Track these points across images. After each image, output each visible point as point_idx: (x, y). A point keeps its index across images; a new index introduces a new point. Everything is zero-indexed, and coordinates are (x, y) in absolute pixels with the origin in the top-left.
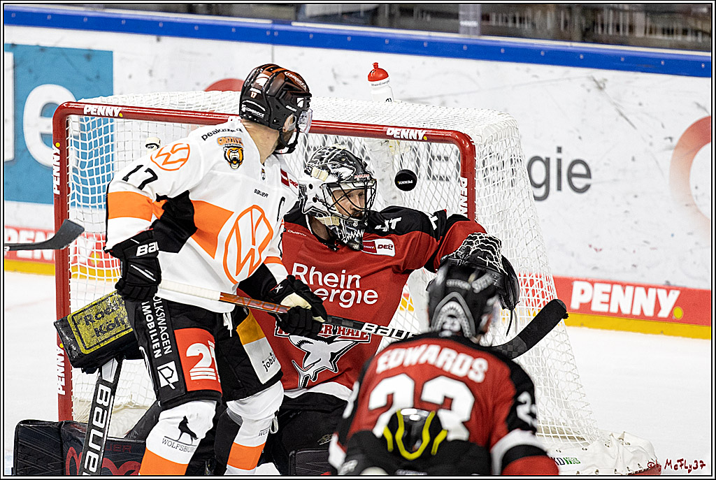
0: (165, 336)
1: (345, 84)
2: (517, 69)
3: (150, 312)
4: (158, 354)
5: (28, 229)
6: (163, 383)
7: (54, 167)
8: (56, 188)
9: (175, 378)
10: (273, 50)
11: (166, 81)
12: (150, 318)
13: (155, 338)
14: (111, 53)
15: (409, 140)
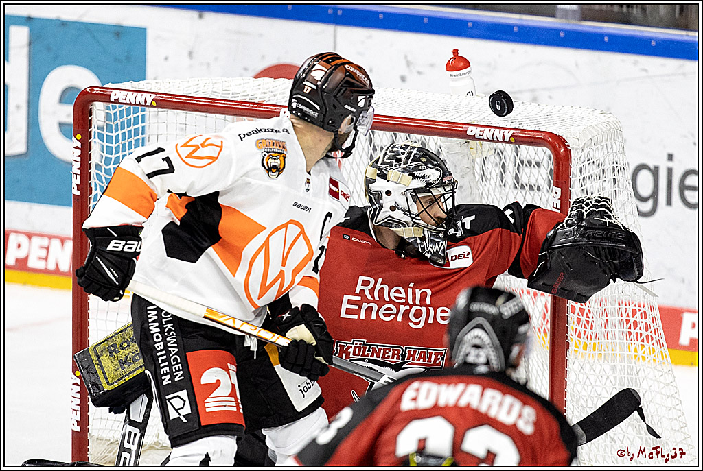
0: (175, 360)
1: (419, 73)
2: (623, 61)
3: (158, 330)
4: (166, 380)
5: (42, 235)
6: (173, 415)
7: (74, 163)
8: (76, 188)
9: (187, 410)
10: (335, 31)
11: (208, 64)
12: (158, 337)
13: (163, 361)
14: (144, 30)
15: (493, 141)
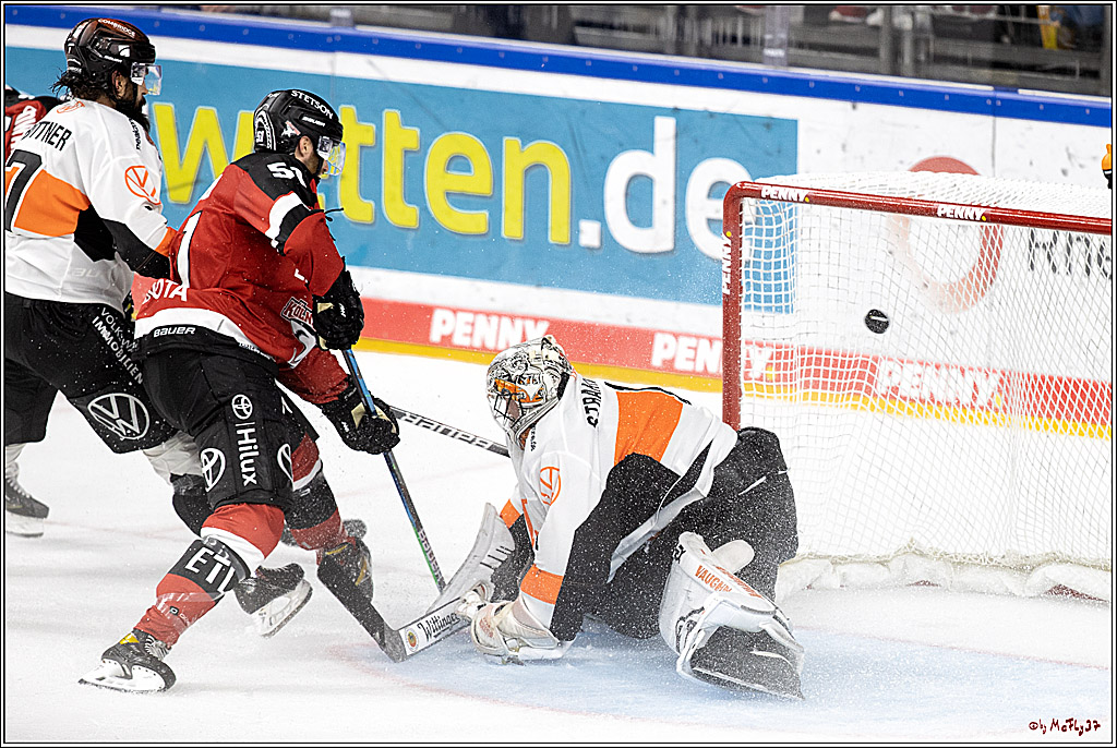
1: (1081, 166)
5: (689, 335)
7: (724, 261)
8: (726, 286)
10: (994, 122)
11: (862, 158)
14: (795, 122)
